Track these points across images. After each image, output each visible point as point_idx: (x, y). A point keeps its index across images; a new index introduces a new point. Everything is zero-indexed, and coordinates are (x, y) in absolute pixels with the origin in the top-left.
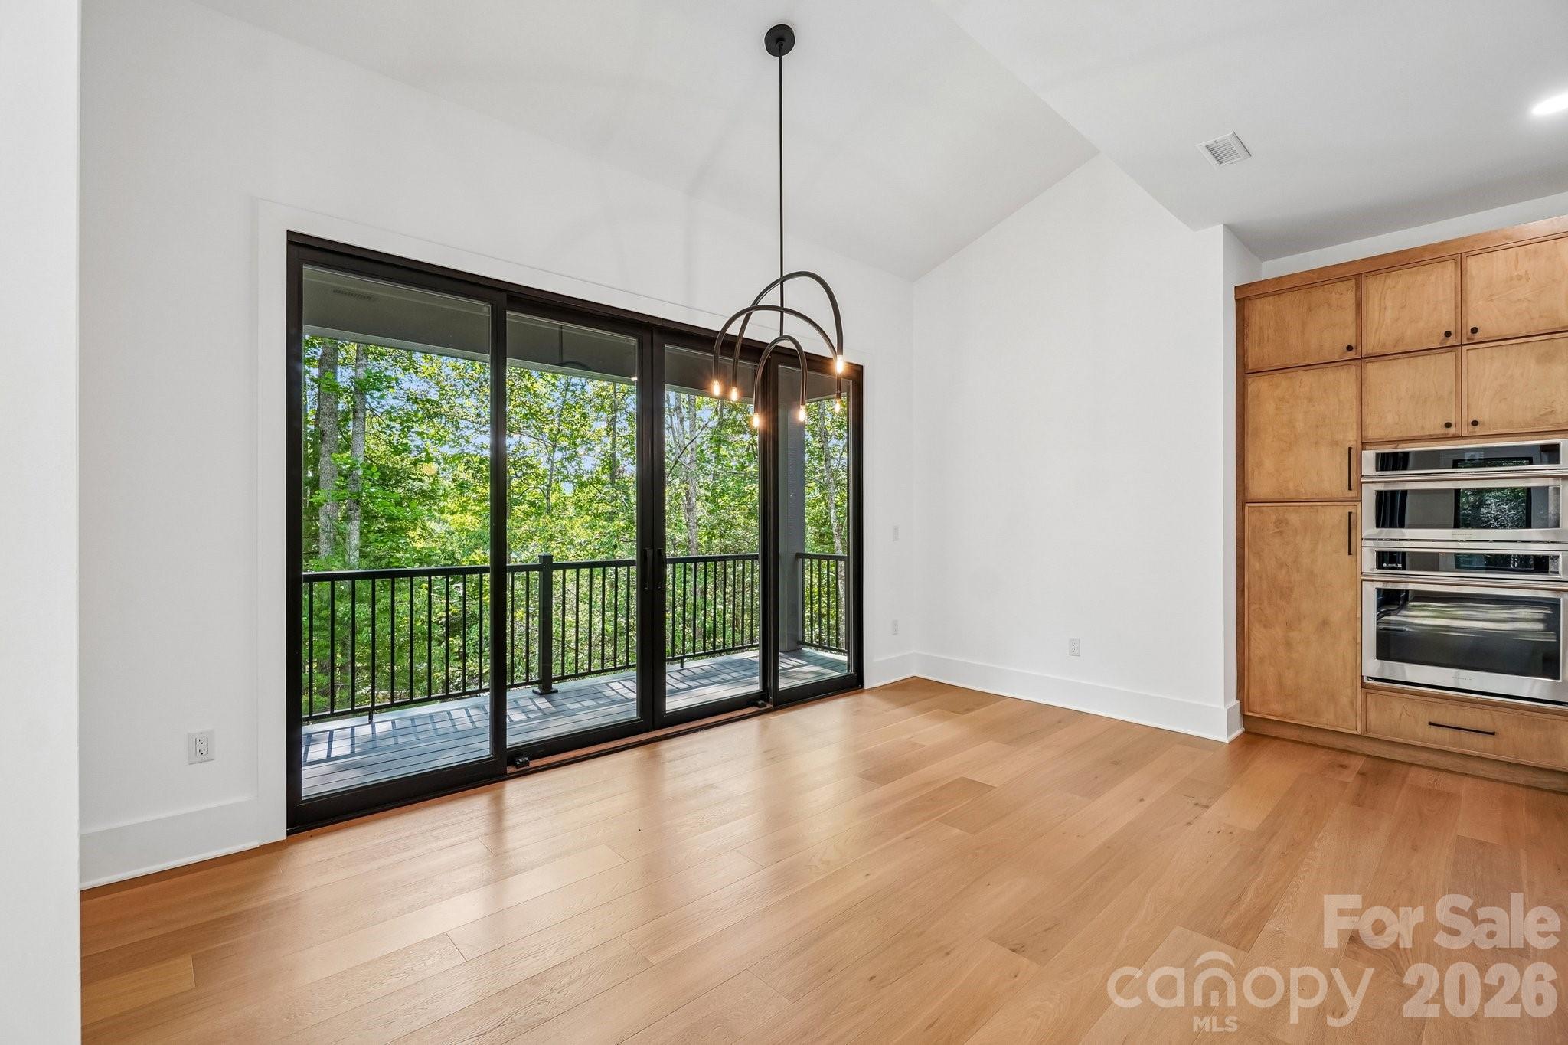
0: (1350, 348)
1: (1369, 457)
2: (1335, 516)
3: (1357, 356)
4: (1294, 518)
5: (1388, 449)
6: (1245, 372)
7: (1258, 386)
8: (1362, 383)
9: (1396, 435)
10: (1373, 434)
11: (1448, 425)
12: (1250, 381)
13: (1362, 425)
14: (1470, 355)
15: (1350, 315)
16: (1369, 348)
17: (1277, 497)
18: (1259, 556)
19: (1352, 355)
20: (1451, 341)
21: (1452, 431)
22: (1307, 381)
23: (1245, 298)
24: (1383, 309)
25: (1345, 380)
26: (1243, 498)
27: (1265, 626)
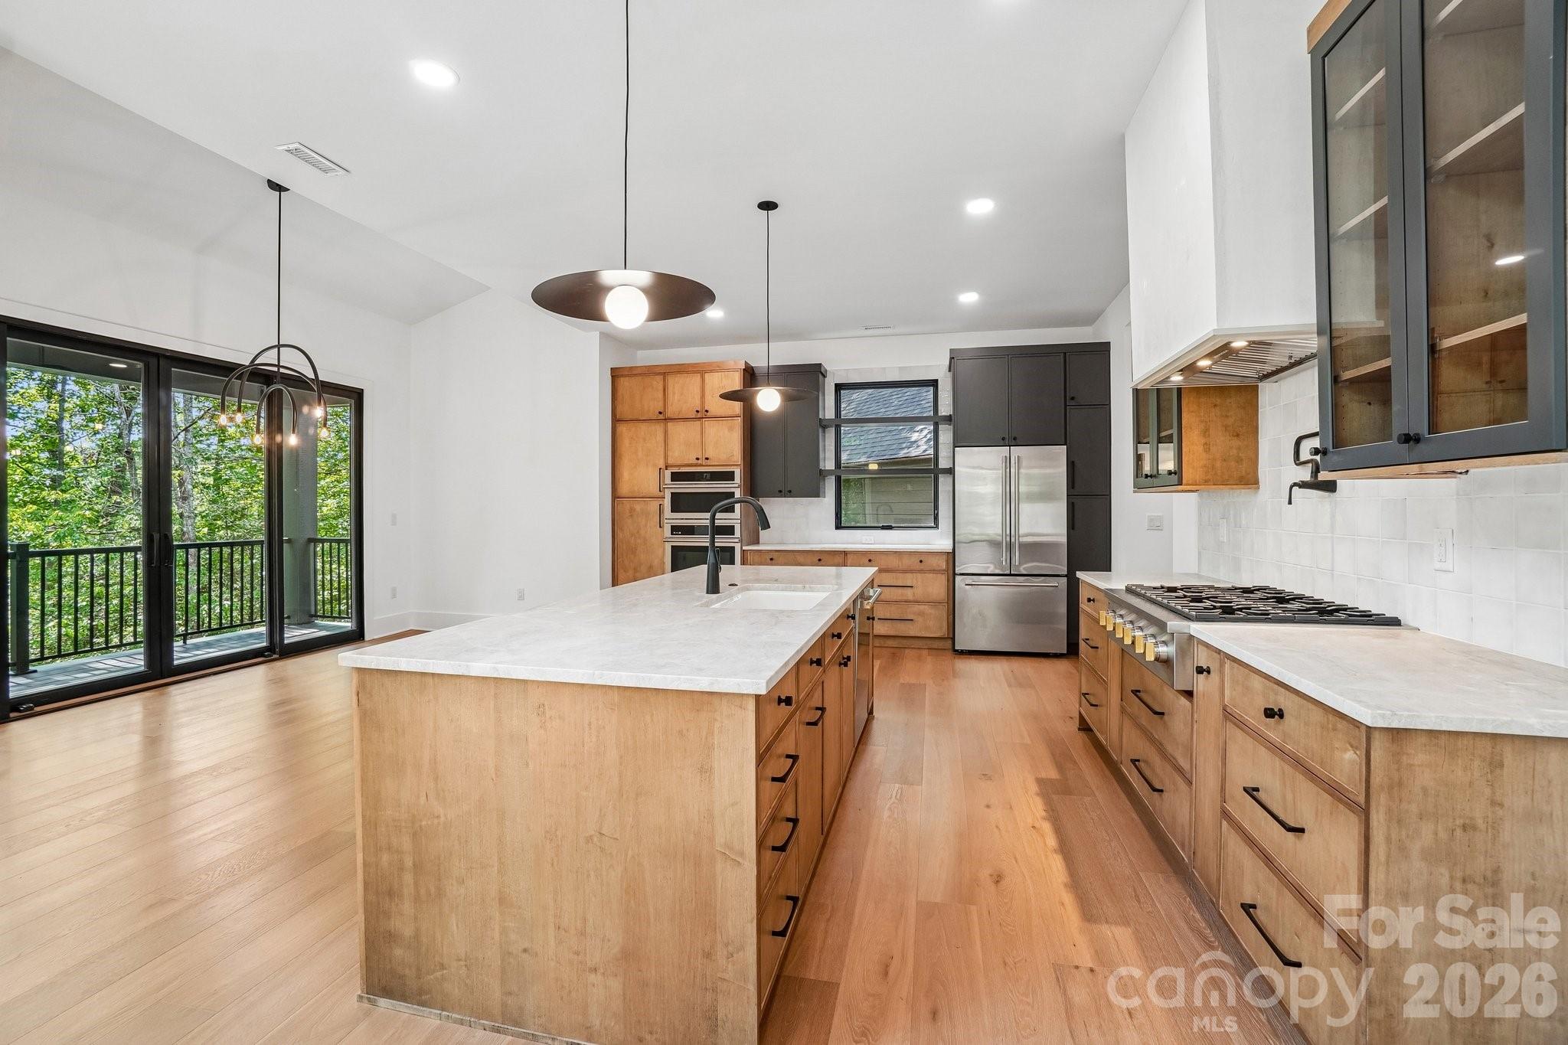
0: (660, 413)
1: (668, 474)
2: (654, 506)
3: (664, 418)
4: (638, 507)
5: (676, 470)
6: (616, 420)
7: (622, 428)
8: (666, 432)
9: (679, 463)
10: (670, 461)
11: (698, 459)
12: (618, 425)
13: (666, 457)
14: (707, 423)
15: (660, 395)
16: (669, 414)
17: (631, 495)
18: (622, 530)
19: (661, 417)
20: (699, 415)
21: (699, 462)
22: (643, 427)
23: (616, 374)
24: (674, 393)
25: (658, 429)
26: (615, 496)
27: (625, 571)
